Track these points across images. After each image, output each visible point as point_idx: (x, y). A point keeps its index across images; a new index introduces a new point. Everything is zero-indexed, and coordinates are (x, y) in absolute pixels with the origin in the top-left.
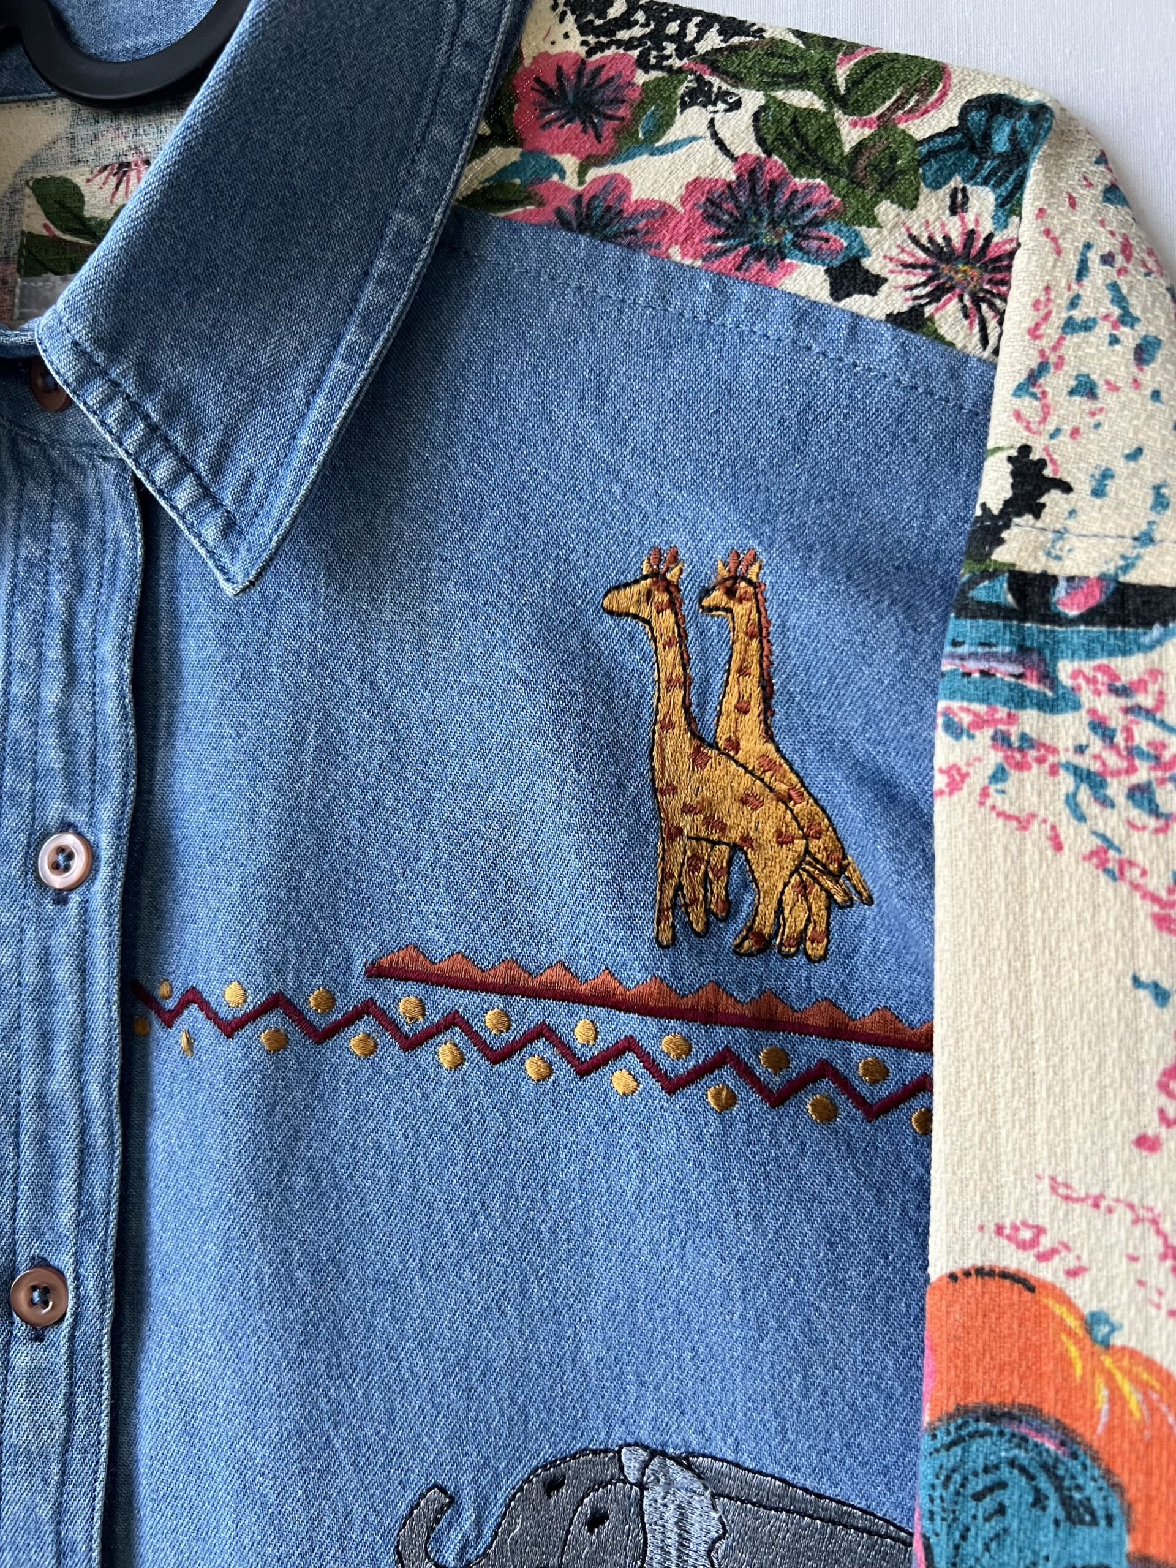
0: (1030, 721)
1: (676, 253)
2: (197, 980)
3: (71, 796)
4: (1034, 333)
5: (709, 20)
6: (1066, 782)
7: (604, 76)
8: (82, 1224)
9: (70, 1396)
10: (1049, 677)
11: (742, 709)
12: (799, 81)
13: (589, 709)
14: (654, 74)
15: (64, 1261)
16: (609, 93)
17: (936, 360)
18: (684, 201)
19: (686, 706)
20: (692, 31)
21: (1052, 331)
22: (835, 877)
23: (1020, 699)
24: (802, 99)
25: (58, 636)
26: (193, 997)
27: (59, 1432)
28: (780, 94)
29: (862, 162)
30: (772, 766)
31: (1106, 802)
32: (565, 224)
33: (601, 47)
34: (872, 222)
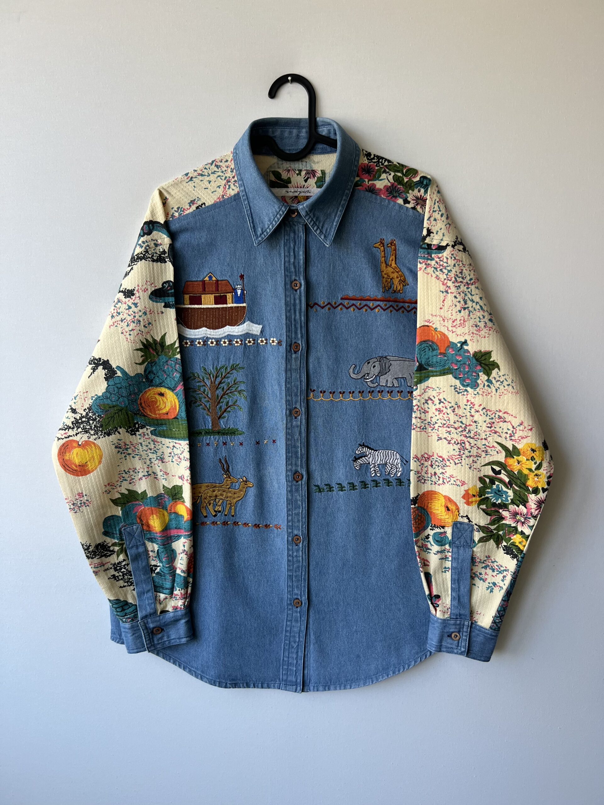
0: (429, 262)
1: (382, 196)
2: (316, 301)
3: (296, 276)
4: (429, 212)
5: (386, 160)
6: (433, 269)
7: (371, 167)
8: (302, 337)
9: (300, 361)
10: (431, 256)
11: (392, 260)
12: (398, 171)
13: (372, 261)
14: (378, 168)
15: (300, 342)
16: (372, 170)
17: (417, 214)
18: (384, 188)
19: (385, 260)
20: (383, 162)
21: (431, 212)
22: (404, 282)
23: (428, 259)
24: (399, 174)
25: (292, 251)
26: (316, 304)
27: (299, 366)
28: (396, 173)
29: (407, 184)
30: (396, 268)
31: (437, 271)
32: (367, 191)
33: (370, 162)
34: (408, 193)
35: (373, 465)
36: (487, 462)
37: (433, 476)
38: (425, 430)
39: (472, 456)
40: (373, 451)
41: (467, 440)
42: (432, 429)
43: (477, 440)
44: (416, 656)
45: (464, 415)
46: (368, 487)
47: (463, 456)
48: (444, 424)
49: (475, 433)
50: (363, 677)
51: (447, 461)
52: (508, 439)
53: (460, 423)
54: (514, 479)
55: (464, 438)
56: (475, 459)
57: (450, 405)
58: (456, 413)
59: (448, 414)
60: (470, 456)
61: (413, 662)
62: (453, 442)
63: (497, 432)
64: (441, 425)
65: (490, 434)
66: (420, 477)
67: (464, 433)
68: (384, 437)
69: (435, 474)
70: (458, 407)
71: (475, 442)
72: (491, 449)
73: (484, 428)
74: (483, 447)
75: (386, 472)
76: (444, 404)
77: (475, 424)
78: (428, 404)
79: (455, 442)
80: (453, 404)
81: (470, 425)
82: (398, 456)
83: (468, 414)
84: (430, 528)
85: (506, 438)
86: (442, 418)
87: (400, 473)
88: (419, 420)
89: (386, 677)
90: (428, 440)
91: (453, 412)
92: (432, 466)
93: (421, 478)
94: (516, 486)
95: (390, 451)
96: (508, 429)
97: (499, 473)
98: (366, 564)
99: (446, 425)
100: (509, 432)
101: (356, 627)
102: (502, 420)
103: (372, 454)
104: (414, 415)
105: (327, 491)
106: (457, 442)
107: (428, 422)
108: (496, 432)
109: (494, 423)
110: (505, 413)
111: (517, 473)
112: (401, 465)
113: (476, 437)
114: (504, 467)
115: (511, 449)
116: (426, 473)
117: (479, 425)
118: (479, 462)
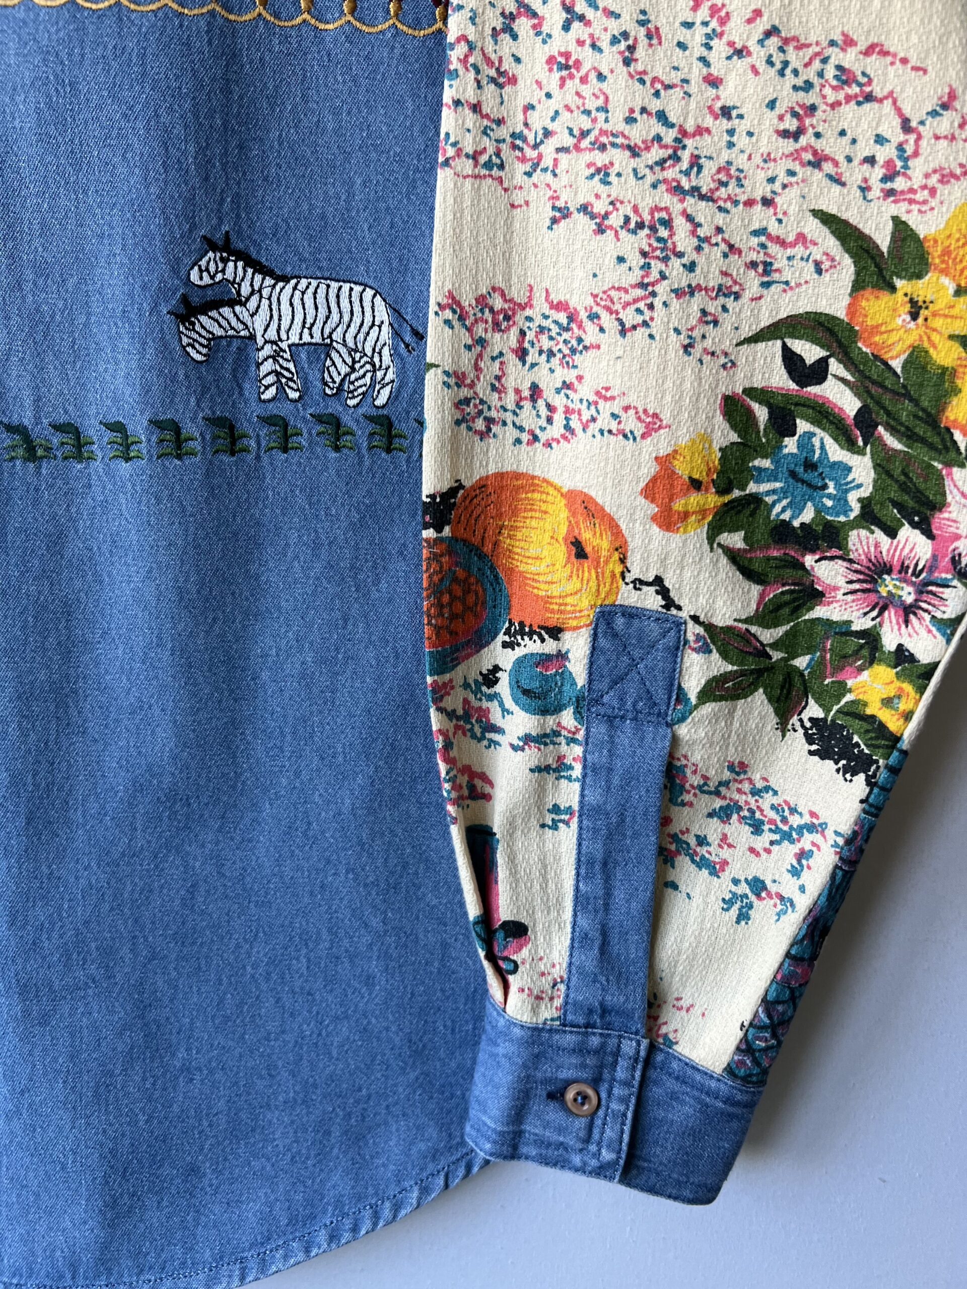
35: (268, 350)
36: (765, 322)
37: (527, 404)
38: (495, 172)
39: (699, 287)
40: (269, 281)
41: (679, 207)
42: (528, 167)
43: (728, 205)
44: (431, 1167)
45: (674, 78)
46: (246, 450)
47: (658, 288)
48: (584, 134)
49: (719, 170)
50: (208, 1253)
51: (588, 324)
52: (876, 192)
53: (653, 121)
54: (887, 399)
55: (666, 199)
56: (713, 307)
57: (615, 27)
58: (640, 67)
59: (601, 77)
60: (692, 290)
61: (415, 1194)
62: (616, 220)
63: (827, 158)
64: (569, 142)
65: (791, 173)
66: (467, 401)
67: (671, 173)
68: (323, 217)
69: (536, 391)
70: (649, 36)
71: (720, 219)
72: (789, 252)
73: (768, 142)
74: (755, 241)
75: (326, 384)
76: (588, 23)
77: (725, 124)
78: (515, 37)
79: (627, 220)
80: (627, 22)
81: (700, 131)
82: (382, 313)
83: (697, 72)
84: (502, 637)
85: (865, 189)
86: (572, 101)
87: (388, 389)
88: (470, 118)
89: (301, 1256)
90: (509, 224)
91: (627, 62)
92: (522, 354)
93: (470, 410)
94: (893, 430)
95: (346, 287)
96: (880, 140)
97: (818, 372)
98: (234, 787)
99: (591, 138)
100: (884, 154)
101: (188, 1050)
102: (855, 89)
103: (266, 293)
104: (448, 95)
105: (66, 458)
106: (634, 219)
107: (513, 135)
108: (818, 161)
109: (813, 108)
110: (869, 51)
111: (904, 367)
112: (395, 354)
113: (723, 192)
114: (840, 344)
115: (883, 240)
116: (497, 387)
117: (742, 127)
118: (727, 322)
